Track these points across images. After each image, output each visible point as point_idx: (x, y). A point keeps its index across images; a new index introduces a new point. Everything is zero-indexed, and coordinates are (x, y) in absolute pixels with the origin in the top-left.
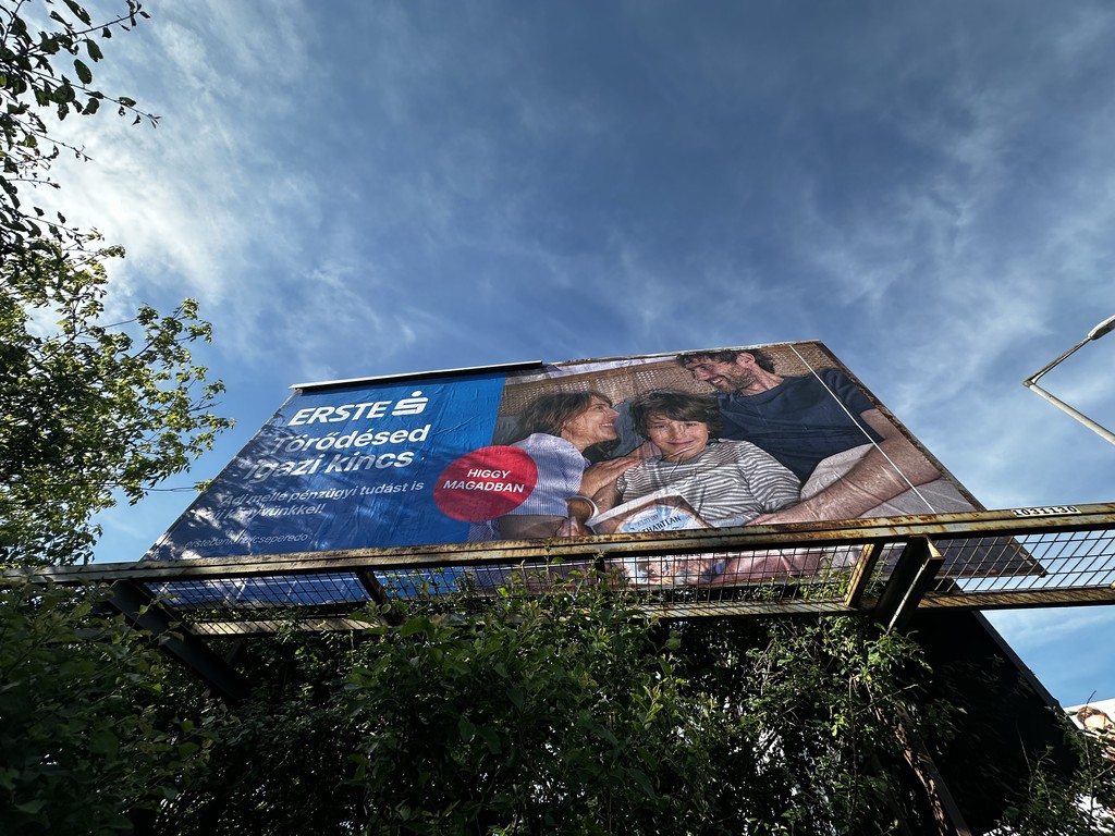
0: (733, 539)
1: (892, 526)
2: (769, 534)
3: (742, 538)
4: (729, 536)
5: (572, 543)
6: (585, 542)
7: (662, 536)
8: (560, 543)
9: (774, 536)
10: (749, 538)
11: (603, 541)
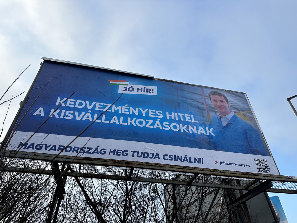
0: (232, 174)
1: (264, 177)
2: (240, 174)
3: (234, 174)
4: (231, 173)
5: (194, 169)
6: (197, 169)
7: (216, 171)
8: (191, 169)
9: (241, 175)
10: (235, 175)
11: (201, 170)
